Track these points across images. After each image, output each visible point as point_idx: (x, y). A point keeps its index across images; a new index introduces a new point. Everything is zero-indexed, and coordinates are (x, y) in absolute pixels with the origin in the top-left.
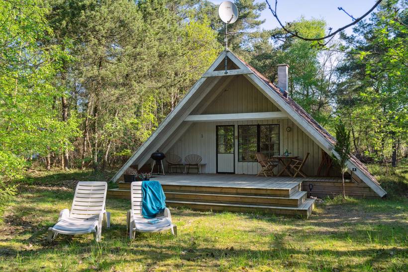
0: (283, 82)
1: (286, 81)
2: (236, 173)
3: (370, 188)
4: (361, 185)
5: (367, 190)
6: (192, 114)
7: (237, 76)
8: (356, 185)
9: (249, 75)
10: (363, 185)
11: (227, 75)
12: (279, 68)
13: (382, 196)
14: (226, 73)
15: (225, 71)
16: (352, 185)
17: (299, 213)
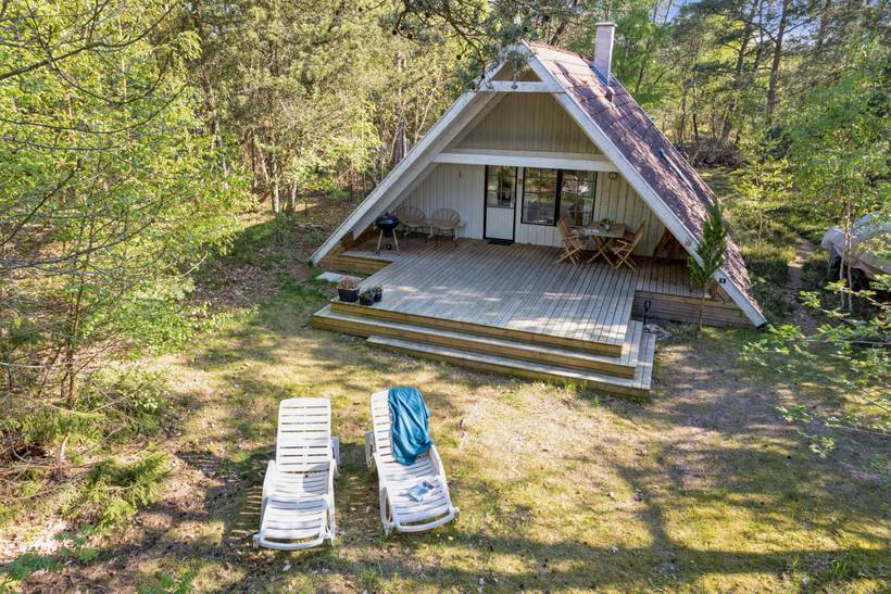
0: (604, 58)
1: (608, 57)
2: (517, 241)
3: (741, 311)
4: (727, 305)
5: (737, 314)
6: (444, 151)
7: (535, 95)
8: (720, 304)
9: (557, 95)
10: (731, 305)
11: (517, 90)
12: (599, 29)
13: (757, 325)
14: (515, 87)
15: (511, 83)
16: (714, 304)
17: (634, 393)
